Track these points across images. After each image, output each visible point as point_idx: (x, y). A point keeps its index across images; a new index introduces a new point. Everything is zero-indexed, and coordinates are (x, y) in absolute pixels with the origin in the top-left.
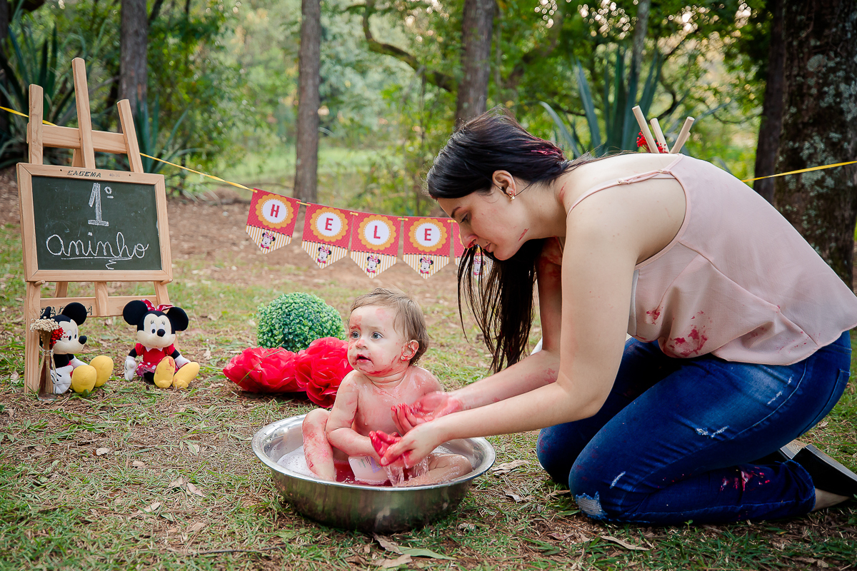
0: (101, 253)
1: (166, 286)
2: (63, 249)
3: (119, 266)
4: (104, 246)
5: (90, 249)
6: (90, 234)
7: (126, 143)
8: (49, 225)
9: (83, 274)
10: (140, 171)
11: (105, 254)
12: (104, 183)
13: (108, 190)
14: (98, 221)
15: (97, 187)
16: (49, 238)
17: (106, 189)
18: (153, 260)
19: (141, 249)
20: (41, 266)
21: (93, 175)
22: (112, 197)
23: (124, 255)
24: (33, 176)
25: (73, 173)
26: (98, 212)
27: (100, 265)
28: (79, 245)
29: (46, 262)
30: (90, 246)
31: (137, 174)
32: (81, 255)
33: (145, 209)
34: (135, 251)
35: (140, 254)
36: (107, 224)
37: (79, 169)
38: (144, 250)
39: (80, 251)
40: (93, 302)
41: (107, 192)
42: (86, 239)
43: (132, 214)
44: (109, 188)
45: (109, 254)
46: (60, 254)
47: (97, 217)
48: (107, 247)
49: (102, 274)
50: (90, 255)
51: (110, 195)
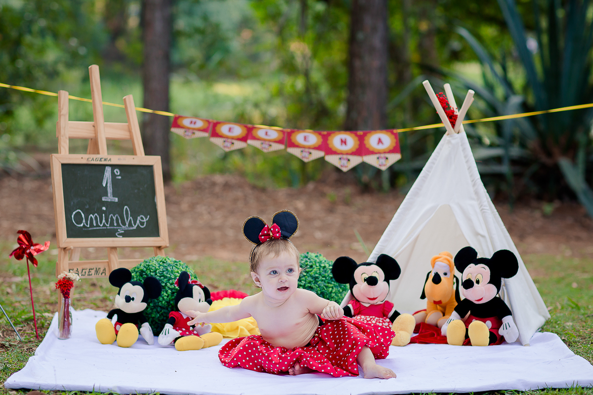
0: (112, 224)
1: (163, 251)
2: (84, 221)
3: (126, 234)
4: (114, 218)
5: (104, 221)
6: (104, 208)
7: (130, 131)
8: (74, 203)
9: (100, 241)
10: (141, 154)
11: (115, 224)
12: (113, 166)
13: (117, 172)
14: (110, 198)
15: (108, 169)
16: (74, 213)
17: (115, 171)
18: (153, 230)
19: (143, 220)
20: (69, 236)
21: (105, 160)
22: (120, 177)
23: (130, 225)
24: (63, 165)
25: (91, 159)
26: (110, 190)
27: (111, 234)
28: (96, 218)
29: (73, 232)
30: (104, 218)
31: (140, 158)
32: (97, 226)
33: (145, 186)
34: (138, 222)
35: (142, 223)
36: (116, 200)
37: (95, 156)
38: (145, 220)
39: (97, 222)
40: (106, 264)
41: (116, 173)
42: (100, 213)
43: (136, 191)
44: (118, 171)
45: (118, 225)
46: (82, 225)
47: (109, 195)
48: (117, 219)
49: (113, 241)
50: (104, 225)
51: (118, 176)
